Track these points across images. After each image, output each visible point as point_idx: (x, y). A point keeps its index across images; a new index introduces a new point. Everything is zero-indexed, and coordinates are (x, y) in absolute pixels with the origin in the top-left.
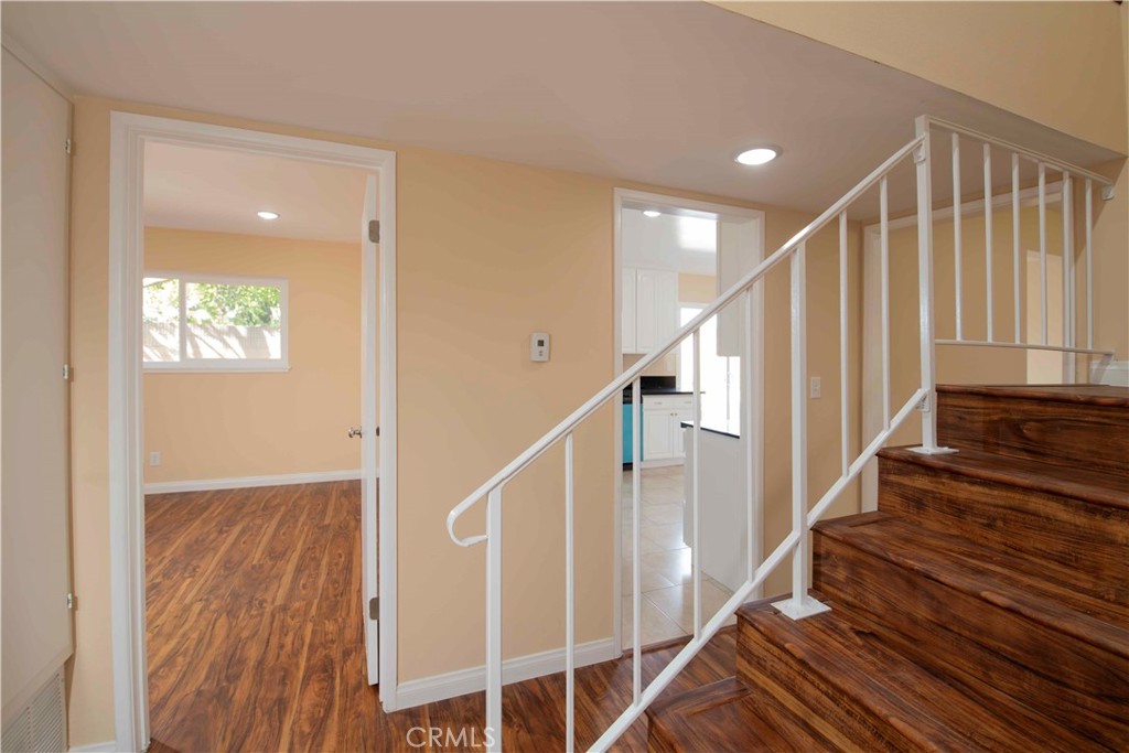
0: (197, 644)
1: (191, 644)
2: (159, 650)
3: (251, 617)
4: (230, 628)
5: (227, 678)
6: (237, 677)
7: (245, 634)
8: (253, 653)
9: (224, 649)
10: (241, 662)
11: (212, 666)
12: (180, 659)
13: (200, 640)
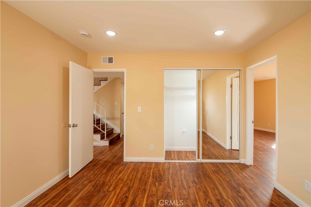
0: (114, 175)
1: (116, 176)
2: (122, 175)
3: (99, 181)
4: (106, 178)
5: (111, 167)
6: (109, 167)
7: (104, 175)
8: (105, 171)
9: (110, 173)
10: (107, 169)
11: (113, 170)
12: (118, 172)
13: (113, 176)
